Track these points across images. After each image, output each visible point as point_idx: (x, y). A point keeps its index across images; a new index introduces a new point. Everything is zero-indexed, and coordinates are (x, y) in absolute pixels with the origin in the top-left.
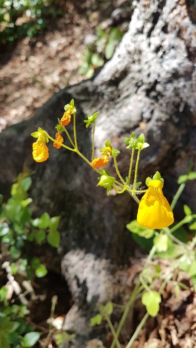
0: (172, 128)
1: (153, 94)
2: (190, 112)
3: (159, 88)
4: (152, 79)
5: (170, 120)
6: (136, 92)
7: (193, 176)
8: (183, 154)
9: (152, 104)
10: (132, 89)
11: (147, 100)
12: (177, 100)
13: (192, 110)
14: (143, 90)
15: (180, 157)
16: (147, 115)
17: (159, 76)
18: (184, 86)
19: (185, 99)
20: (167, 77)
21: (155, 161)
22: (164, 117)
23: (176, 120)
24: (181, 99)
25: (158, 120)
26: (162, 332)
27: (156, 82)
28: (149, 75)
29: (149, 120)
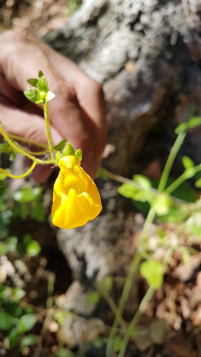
0: (165, 66)
1: (138, 27)
2: (185, 45)
3: (144, 19)
4: (135, 10)
5: (161, 56)
6: (118, 28)
8: (183, 98)
9: (139, 40)
10: (113, 24)
11: (132, 36)
12: (167, 30)
13: (187, 41)
14: (127, 25)
15: (179, 102)
16: (133, 53)
17: (143, 4)
18: (174, 13)
19: (176, 28)
20: (152, 4)
21: (149, 111)
22: (155, 53)
23: (169, 55)
24: (172, 28)
25: (148, 57)
26: (171, 304)
27: (140, 13)
28: (131, 6)
29: (136, 59)
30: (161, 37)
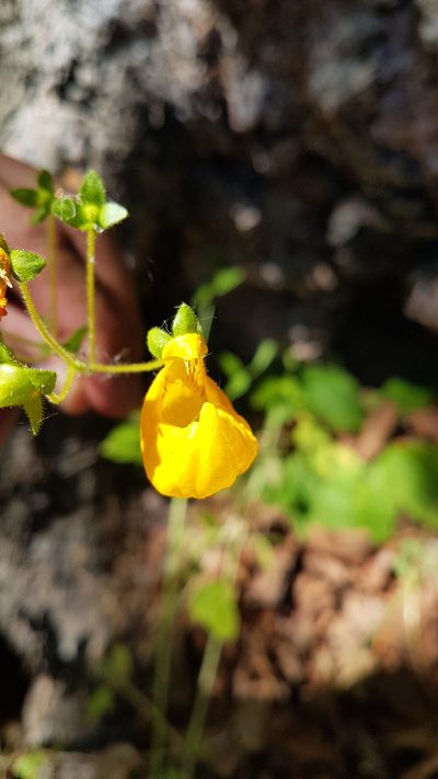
1: (77, 95)
2: (180, 125)
3: (87, 76)
4: (62, 57)
5: (136, 155)
7: (227, 280)
10: (18, 91)
11: (66, 114)
12: (139, 98)
13: (182, 116)
14: (50, 91)
16: (76, 151)
18: (148, 61)
19: (158, 93)
20: (98, 45)
22: (123, 147)
24: (148, 94)
25: (109, 157)
26: (259, 661)
27: (75, 64)
28: (51, 49)
29: (83, 164)
30: (129, 112)
